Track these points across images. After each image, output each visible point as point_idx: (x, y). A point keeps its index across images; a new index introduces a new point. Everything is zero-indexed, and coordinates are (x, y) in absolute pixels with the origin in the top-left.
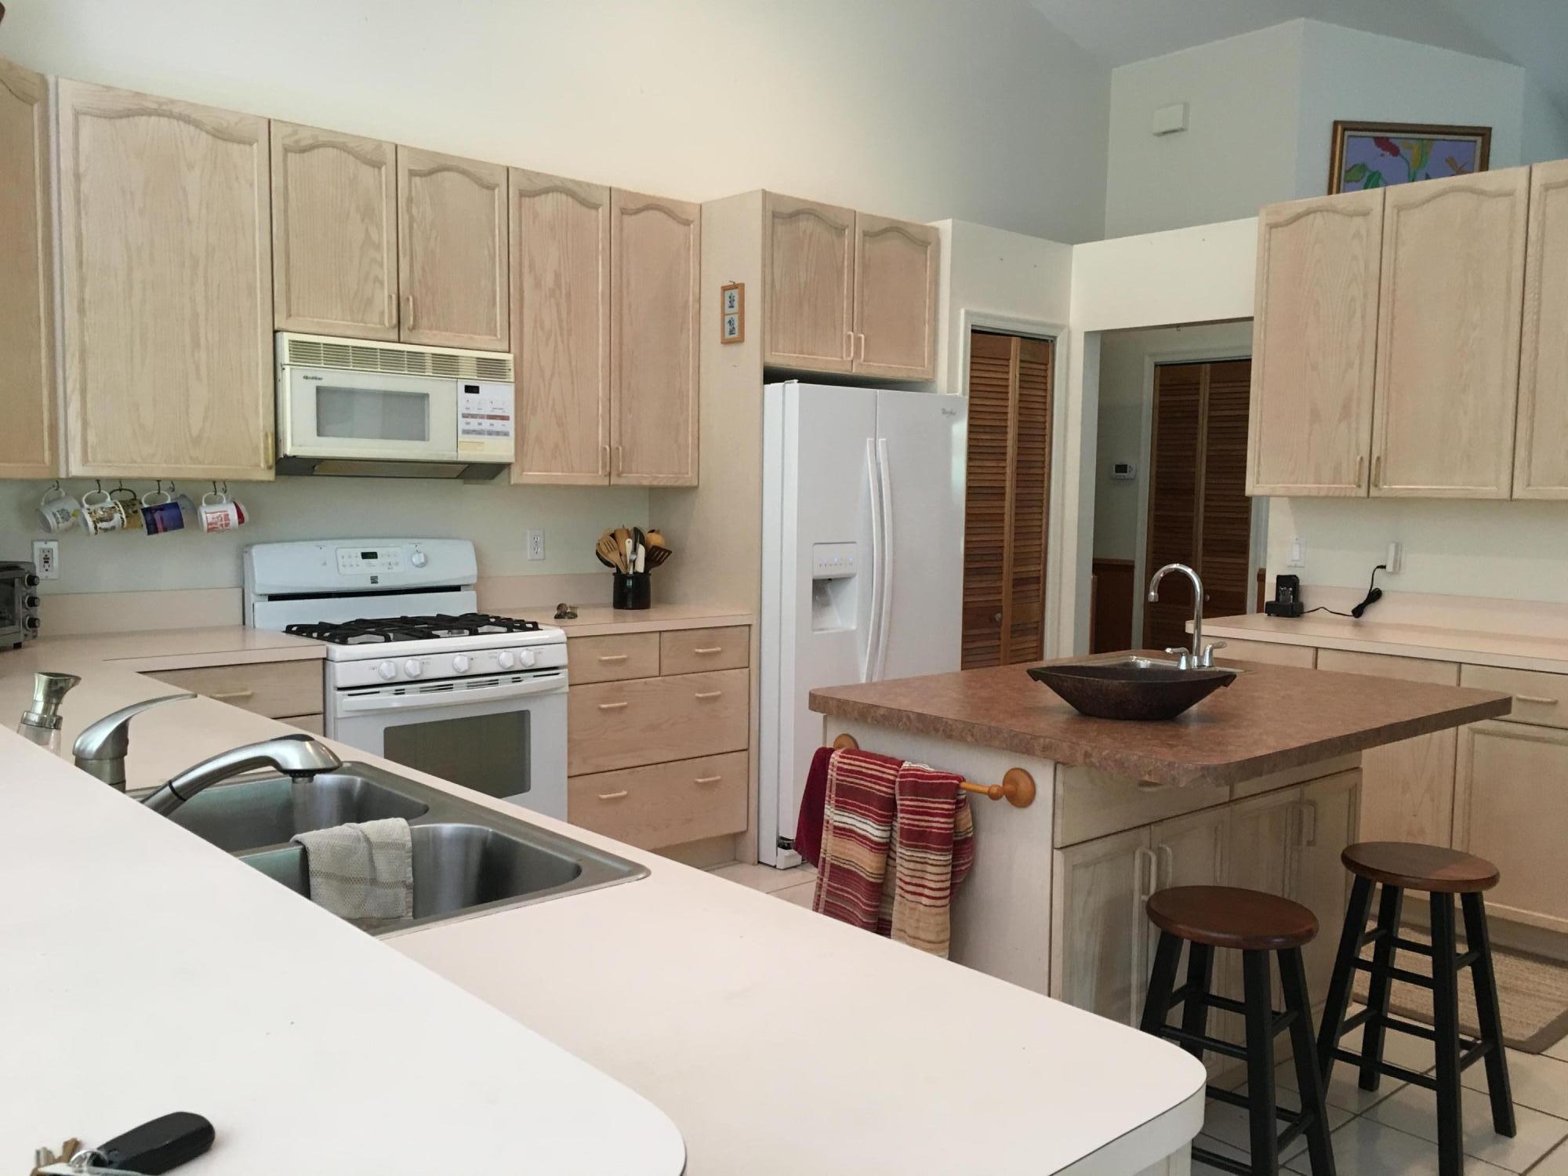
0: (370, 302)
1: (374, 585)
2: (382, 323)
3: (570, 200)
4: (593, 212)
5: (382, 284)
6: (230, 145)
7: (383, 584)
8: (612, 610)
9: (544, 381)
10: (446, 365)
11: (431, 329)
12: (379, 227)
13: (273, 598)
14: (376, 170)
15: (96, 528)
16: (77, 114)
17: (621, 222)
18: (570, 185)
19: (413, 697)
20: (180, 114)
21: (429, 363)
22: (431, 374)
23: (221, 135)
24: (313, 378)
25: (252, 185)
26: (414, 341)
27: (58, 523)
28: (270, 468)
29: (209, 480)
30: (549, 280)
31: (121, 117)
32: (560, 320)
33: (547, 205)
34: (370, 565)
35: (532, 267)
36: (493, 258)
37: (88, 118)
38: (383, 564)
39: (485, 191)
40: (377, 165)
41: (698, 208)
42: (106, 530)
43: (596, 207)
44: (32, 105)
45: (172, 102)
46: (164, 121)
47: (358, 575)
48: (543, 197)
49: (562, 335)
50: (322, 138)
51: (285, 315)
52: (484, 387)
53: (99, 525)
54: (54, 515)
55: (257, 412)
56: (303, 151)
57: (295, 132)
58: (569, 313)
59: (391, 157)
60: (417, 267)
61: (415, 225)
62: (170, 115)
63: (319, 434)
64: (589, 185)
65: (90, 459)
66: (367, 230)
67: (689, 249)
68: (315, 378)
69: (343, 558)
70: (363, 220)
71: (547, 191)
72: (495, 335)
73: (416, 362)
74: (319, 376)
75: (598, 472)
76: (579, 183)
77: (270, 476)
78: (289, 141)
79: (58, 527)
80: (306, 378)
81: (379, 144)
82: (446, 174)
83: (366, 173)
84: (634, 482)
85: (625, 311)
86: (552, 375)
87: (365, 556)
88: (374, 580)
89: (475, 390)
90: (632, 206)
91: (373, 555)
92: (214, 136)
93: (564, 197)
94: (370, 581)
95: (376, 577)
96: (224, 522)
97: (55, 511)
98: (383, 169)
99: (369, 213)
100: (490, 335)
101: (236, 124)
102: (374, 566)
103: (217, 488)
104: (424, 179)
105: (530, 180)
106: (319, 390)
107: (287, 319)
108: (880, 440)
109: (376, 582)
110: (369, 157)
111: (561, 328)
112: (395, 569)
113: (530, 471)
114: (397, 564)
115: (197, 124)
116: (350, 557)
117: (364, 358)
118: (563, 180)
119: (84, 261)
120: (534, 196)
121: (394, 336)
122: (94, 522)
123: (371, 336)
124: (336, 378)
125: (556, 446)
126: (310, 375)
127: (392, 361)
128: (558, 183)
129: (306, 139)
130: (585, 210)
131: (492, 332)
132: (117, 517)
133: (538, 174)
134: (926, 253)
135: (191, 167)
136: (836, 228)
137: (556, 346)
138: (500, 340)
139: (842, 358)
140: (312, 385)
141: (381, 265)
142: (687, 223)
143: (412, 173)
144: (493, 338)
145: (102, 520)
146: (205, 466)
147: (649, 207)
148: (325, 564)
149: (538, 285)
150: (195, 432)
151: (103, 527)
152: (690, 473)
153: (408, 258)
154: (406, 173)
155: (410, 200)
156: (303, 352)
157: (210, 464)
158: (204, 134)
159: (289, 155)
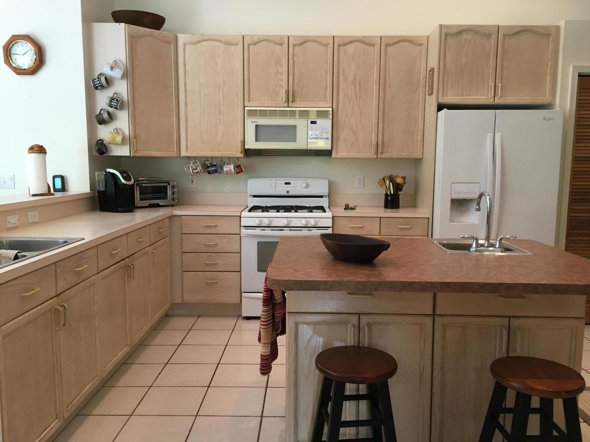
0: (278, 94)
1: (288, 194)
2: (282, 101)
3: (362, 44)
4: (373, 47)
5: (282, 87)
6: (231, 46)
7: (291, 194)
8: (383, 209)
9: (348, 117)
10: (304, 114)
11: (301, 101)
12: (282, 67)
13: (254, 196)
14: (281, 46)
15: (193, 172)
16: (185, 45)
17: (386, 50)
18: (361, 38)
19: (268, 232)
20: (215, 39)
21: (297, 113)
22: (298, 118)
23: (227, 44)
24: (254, 122)
25: (238, 59)
26: (294, 106)
27: (187, 170)
28: (241, 152)
29: (227, 157)
30: (351, 78)
31: (198, 43)
32: (356, 93)
33: (351, 48)
34: (287, 187)
35: (344, 72)
36: (326, 72)
37: (188, 45)
38: (292, 187)
39: (324, 47)
40: (281, 44)
41: (426, 38)
42: (196, 172)
43: (373, 45)
44: (171, 44)
45: (212, 35)
46: (210, 42)
47: (282, 190)
48: (350, 45)
49: (356, 99)
50: (262, 39)
51: (248, 101)
52: (318, 121)
53: (194, 171)
54: (186, 168)
55: (238, 134)
56: (255, 44)
57: (252, 38)
58: (360, 90)
59: (286, 40)
60: (296, 79)
61: (296, 64)
62: (212, 40)
63: (256, 141)
64: (370, 37)
65: (189, 150)
66: (277, 68)
67: (421, 56)
68: (255, 122)
69: (278, 184)
70: (276, 65)
71: (351, 42)
72: (327, 101)
73: (292, 114)
74: (256, 121)
75: (372, 153)
76: (365, 37)
77: (242, 155)
78: (250, 42)
79: (188, 172)
80: (252, 122)
81: (282, 37)
82: (308, 43)
83: (278, 48)
84: (389, 157)
85: (387, 85)
86: (352, 115)
87: (286, 183)
88: (288, 192)
89: (314, 123)
90: (391, 42)
91: (289, 183)
92: (226, 44)
93: (359, 44)
94: (286, 192)
95: (289, 191)
96: (230, 171)
97: (187, 167)
98: (283, 45)
99: (278, 62)
100: (325, 102)
101: (232, 39)
102: (289, 187)
103: (230, 160)
104: (300, 46)
105: (343, 40)
106: (257, 126)
107: (248, 102)
108: (497, 134)
109: (288, 193)
110: (278, 42)
111: (356, 96)
112: (296, 189)
113: (341, 153)
114: (297, 187)
115: (220, 41)
116: (281, 184)
117: (273, 114)
118: (358, 37)
119: (187, 90)
120: (345, 45)
121: (286, 105)
122: (192, 170)
123: (277, 106)
124: (262, 121)
125: (353, 143)
126: (253, 121)
127: (283, 114)
128: (356, 38)
129: (256, 39)
130: (369, 47)
131: (325, 100)
132: (198, 168)
133: (347, 36)
134: (549, 39)
135: (219, 56)
136: (486, 35)
137: (354, 103)
138: (329, 103)
139: (488, 96)
140: (254, 124)
141: (282, 80)
142: (421, 45)
143: (294, 45)
144: (326, 102)
145: (194, 169)
146: (222, 153)
147: (399, 41)
148: (271, 186)
149: (346, 80)
150: (219, 142)
151: (195, 172)
152: (418, 153)
153: (292, 76)
154: (292, 45)
155: (294, 55)
156: (252, 113)
157: (223, 152)
158: (223, 44)
159: (250, 46)
